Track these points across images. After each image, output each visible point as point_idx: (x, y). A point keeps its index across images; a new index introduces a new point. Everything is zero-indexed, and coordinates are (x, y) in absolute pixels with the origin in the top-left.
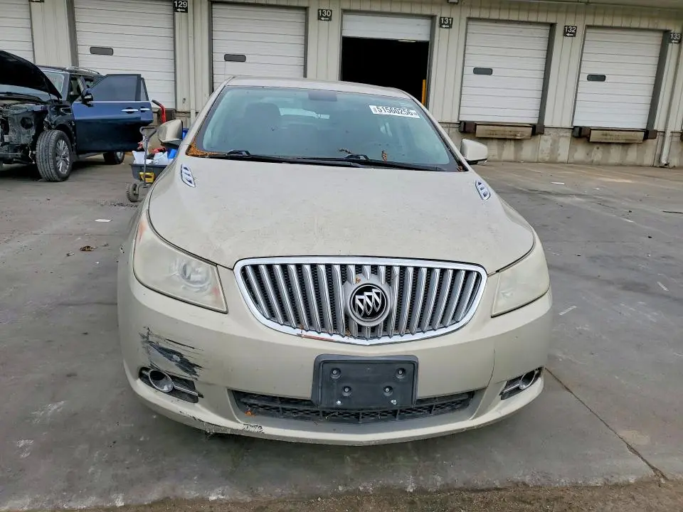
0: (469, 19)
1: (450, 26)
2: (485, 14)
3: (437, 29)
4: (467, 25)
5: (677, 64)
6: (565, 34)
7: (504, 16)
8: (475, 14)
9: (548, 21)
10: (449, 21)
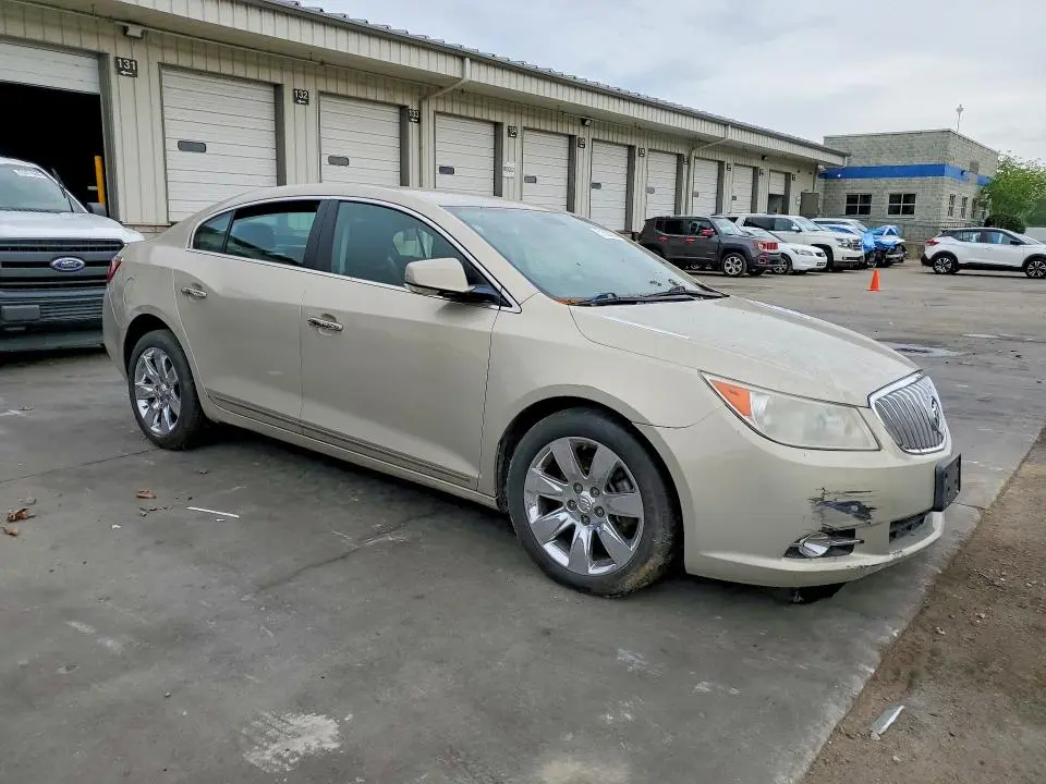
0: (163, 65)
1: (135, 74)
2: (185, 61)
3: (113, 77)
4: (160, 74)
5: (420, 148)
6: (296, 101)
7: (213, 67)
8: (171, 59)
9: (272, 81)
10: (131, 65)
